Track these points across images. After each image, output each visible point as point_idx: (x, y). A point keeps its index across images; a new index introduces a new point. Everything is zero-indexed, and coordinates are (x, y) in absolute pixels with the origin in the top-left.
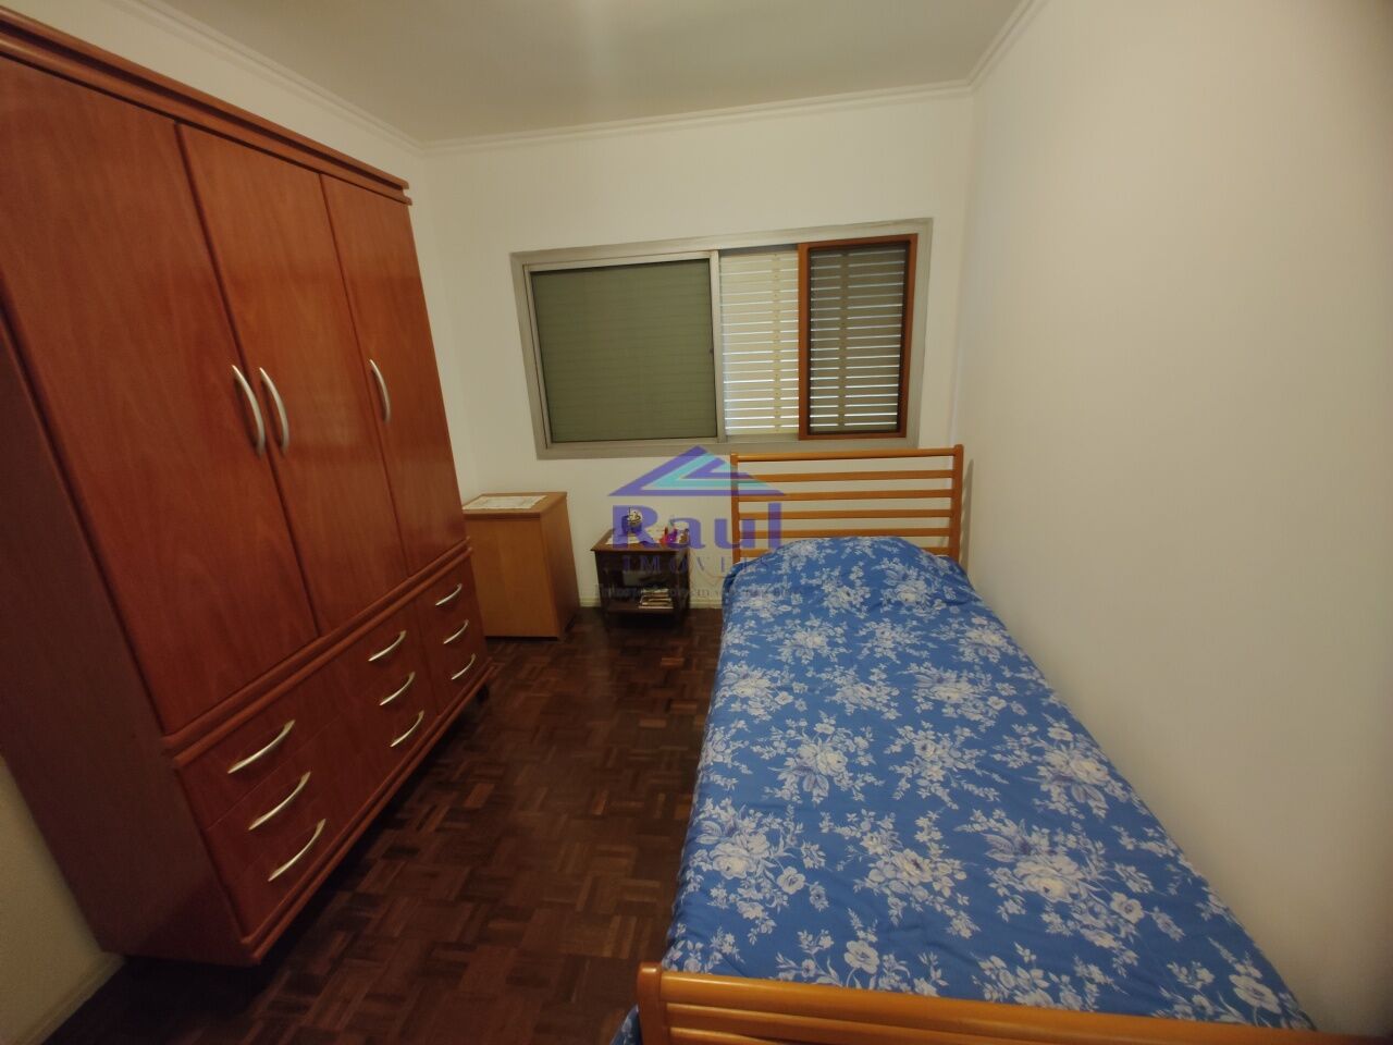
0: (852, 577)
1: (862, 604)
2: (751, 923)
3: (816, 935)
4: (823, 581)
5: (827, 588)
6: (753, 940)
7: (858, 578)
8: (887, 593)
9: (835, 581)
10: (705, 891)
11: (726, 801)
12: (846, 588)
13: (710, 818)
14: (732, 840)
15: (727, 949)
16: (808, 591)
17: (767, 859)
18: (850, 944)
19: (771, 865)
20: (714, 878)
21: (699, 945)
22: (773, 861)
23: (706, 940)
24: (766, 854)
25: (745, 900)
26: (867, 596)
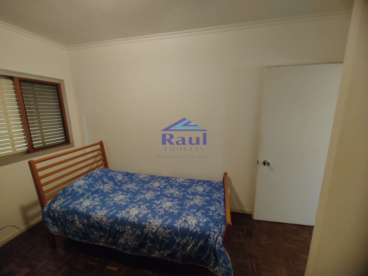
0: (105, 181)
1: (113, 185)
2: (207, 221)
3: (209, 213)
4: (99, 186)
5: (101, 187)
6: (211, 221)
7: (107, 180)
8: (116, 180)
9: (102, 185)
10: (200, 227)
11: (176, 221)
12: (106, 185)
13: (180, 225)
14: (188, 221)
15: (213, 225)
16: (96, 192)
17: (193, 217)
18: (211, 209)
19: (195, 216)
20: (197, 225)
21: (212, 228)
22: (194, 216)
23: (211, 227)
24: (192, 217)
25: (203, 221)
26: (113, 183)
